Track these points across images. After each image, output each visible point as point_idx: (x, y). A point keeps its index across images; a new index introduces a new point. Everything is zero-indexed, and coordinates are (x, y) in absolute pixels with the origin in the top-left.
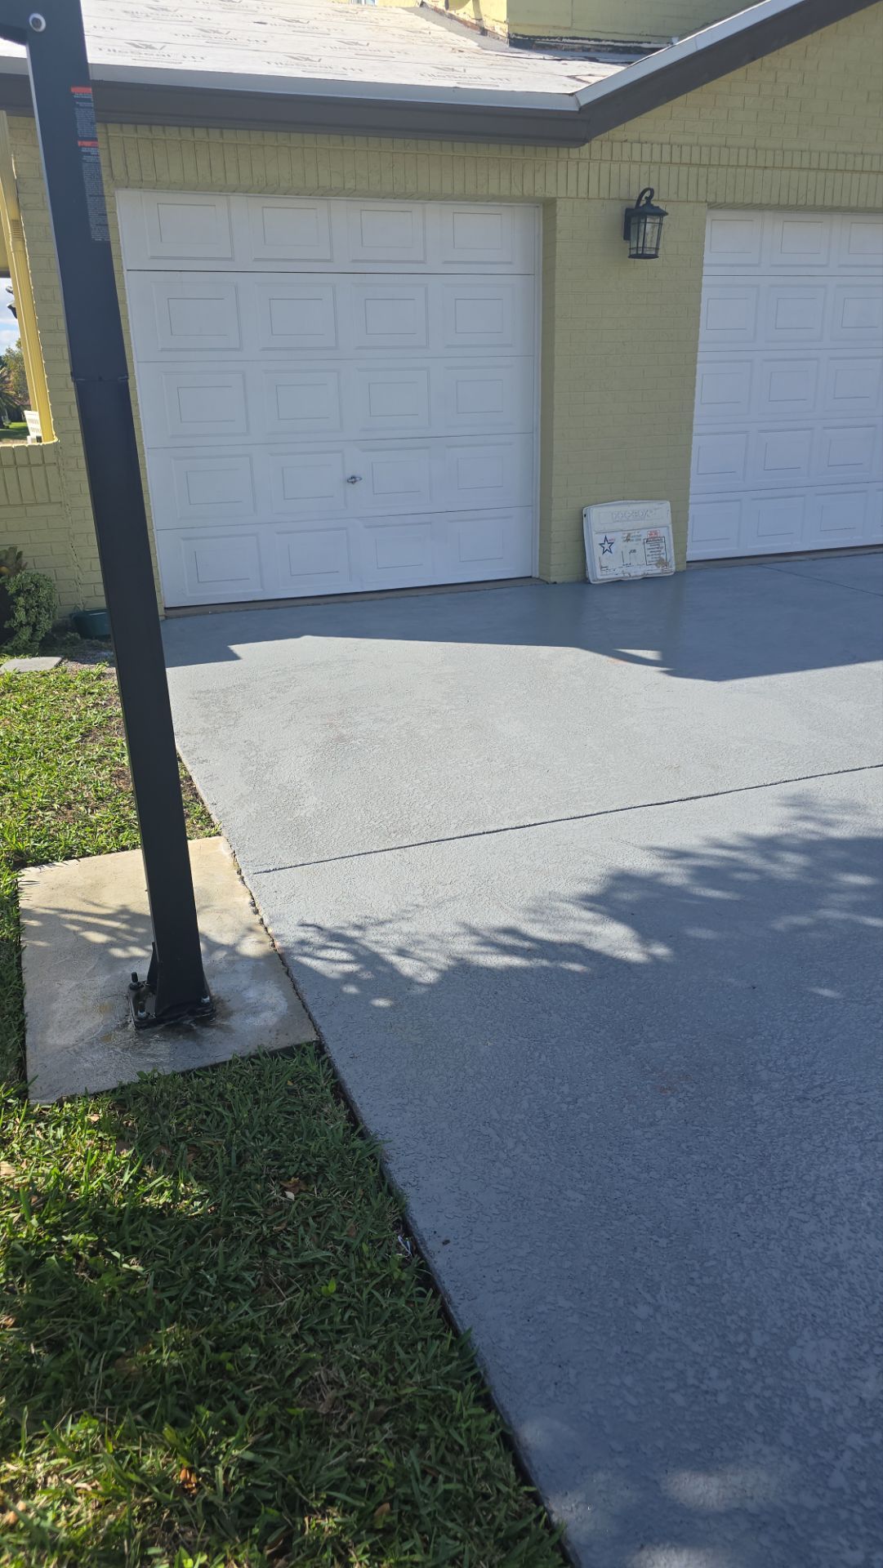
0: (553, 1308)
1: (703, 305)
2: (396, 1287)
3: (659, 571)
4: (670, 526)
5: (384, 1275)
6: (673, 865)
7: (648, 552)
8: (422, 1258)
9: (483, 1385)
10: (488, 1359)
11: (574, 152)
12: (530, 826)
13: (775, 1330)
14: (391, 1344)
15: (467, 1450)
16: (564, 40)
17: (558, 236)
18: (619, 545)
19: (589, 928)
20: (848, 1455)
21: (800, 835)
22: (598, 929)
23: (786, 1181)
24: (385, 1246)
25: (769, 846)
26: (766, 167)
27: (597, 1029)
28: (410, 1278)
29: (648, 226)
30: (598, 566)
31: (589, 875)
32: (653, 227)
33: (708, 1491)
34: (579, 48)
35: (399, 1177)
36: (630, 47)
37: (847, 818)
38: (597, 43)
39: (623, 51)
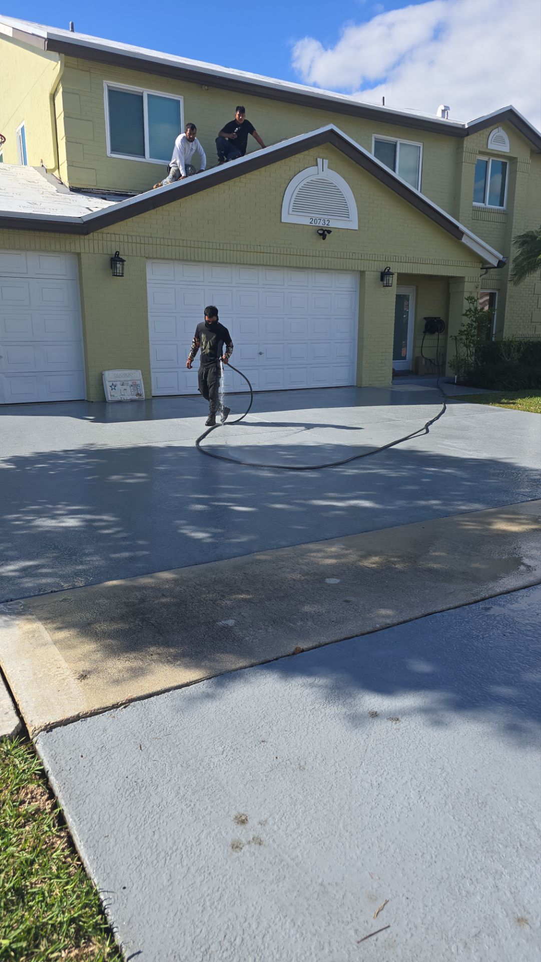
3: (137, 398)
4: (142, 380)
7: (132, 390)
17: (83, 266)
26: (168, 245)
30: (109, 395)
34: (101, 193)
36: (123, 194)
38: (108, 192)
39: (120, 196)
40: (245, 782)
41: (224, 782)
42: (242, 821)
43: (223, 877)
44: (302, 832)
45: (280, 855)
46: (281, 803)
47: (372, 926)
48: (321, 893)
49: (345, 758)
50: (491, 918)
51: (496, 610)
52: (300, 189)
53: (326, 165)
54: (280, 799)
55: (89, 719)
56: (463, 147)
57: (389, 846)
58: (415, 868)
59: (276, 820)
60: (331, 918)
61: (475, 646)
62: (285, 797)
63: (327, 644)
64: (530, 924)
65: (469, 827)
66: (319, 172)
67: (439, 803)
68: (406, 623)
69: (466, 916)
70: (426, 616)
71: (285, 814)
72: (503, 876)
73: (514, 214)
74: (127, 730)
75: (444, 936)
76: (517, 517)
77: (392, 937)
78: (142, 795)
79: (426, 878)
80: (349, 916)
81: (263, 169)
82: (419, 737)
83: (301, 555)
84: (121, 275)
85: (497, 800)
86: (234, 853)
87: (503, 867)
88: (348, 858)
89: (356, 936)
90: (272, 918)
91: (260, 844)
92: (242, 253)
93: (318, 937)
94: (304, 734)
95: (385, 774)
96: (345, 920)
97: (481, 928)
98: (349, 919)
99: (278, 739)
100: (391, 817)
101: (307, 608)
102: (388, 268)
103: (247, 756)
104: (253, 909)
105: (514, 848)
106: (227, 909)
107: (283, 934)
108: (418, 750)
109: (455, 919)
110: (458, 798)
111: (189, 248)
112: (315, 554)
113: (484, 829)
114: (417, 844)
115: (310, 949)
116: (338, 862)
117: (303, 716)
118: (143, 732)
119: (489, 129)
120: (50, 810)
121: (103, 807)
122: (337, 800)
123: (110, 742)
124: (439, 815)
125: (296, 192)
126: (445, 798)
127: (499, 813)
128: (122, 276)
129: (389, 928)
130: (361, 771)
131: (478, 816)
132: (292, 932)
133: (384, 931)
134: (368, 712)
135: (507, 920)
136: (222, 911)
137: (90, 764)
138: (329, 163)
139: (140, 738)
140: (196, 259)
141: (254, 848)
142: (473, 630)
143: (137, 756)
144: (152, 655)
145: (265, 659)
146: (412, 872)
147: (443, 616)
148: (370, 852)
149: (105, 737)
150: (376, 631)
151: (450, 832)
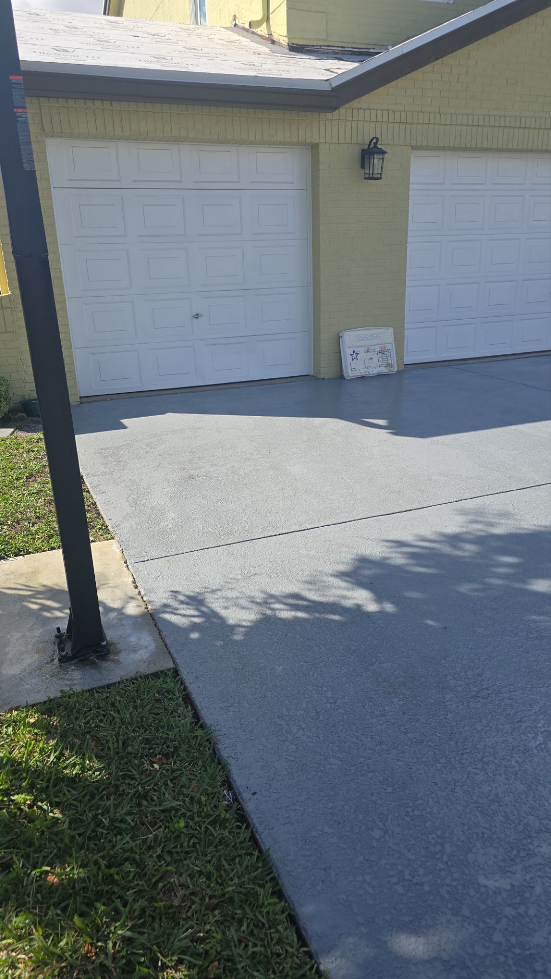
0: (321, 833)
1: (410, 208)
2: (223, 823)
3: (387, 371)
4: (393, 343)
5: (215, 816)
6: (396, 552)
7: (380, 359)
8: (240, 804)
9: (277, 884)
10: (281, 866)
11: (329, 115)
12: (308, 529)
13: (459, 843)
14: (219, 859)
15: (267, 926)
16: (322, 47)
17: (320, 166)
18: (362, 355)
19: (344, 593)
20: (504, 920)
21: (474, 533)
22: (349, 593)
23: (466, 749)
24: (216, 797)
25: (454, 540)
26: (446, 124)
27: (349, 656)
28: (232, 817)
29: (376, 160)
30: (349, 368)
31: (343, 560)
32: (378, 161)
33: (417, 947)
34: (332, 52)
35: (225, 753)
36: (363, 52)
37: (502, 521)
38: (342, 49)
39: (358, 54)
84: (378, 176)
128: (380, 178)
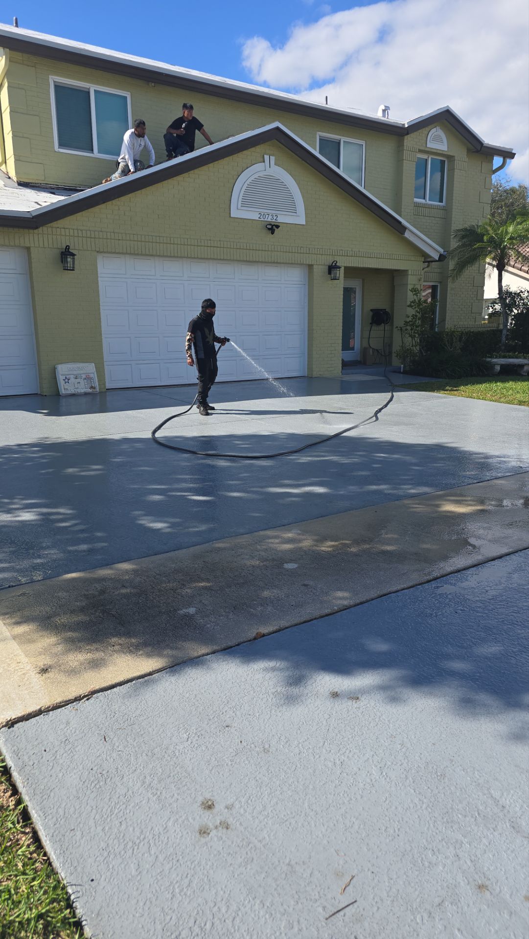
3: (91, 391)
4: (95, 373)
7: (86, 383)
16: (42, 185)
17: (33, 260)
18: (72, 380)
30: (63, 388)
34: (47, 188)
38: (57, 186)
39: (68, 190)
40: (211, 768)
41: (190, 768)
42: (209, 806)
43: (192, 863)
44: (268, 814)
45: (247, 838)
46: (247, 786)
47: (339, 902)
48: (288, 873)
49: (308, 738)
50: (454, 887)
51: (447, 589)
52: (248, 185)
53: (273, 162)
54: (246, 783)
55: (51, 712)
56: (403, 145)
57: (354, 823)
58: (379, 842)
59: (243, 803)
60: (299, 897)
61: (429, 624)
62: (251, 780)
63: (287, 628)
64: (490, 890)
65: (429, 799)
66: (266, 170)
67: (400, 778)
68: (364, 604)
69: (429, 886)
70: (381, 597)
71: (251, 797)
72: (463, 845)
73: (453, 210)
74: (91, 722)
75: (409, 908)
76: (464, 498)
77: (360, 912)
78: (107, 785)
79: (390, 852)
80: (317, 894)
81: (211, 165)
82: (379, 714)
83: (259, 542)
84: (71, 269)
85: (455, 771)
86: (202, 839)
87: (462, 836)
88: (314, 837)
89: (324, 913)
90: (241, 901)
91: (227, 828)
92: (192, 247)
93: (287, 916)
94: (267, 717)
95: (348, 752)
96: (313, 898)
97: (444, 896)
98: (317, 897)
99: (242, 723)
100: (355, 794)
101: (266, 593)
102: (335, 262)
103: (211, 741)
104: (222, 893)
105: (472, 817)
106: (196, 895)
107: (253, 916)
108: (379, 727)
109: (419, 889)
110: (418, 772)
111: (140, 243)
112: (272, 541)
113: (443, 801)
114: (380, 819)
115: (280, 929)
116: (304, 841)
117: (266, 699)
118: (107, 724)
119: (427, 129)
120: (13, 807)
121: (68, 800)
122: (302, 780)
123: (74, 735)
124: (400, 789)
125: (244, 187)
126: (405, 773)
127: (457, 784)
128: (73, 270)
129: (356, 903)
130: (324, 750)
131: (437, 788)
132: (262, 913)
133: (351, 906)
134: (329, 692)
135: (468, 887)
136: (192, 897)
137: (54, 757)
138: (275, 159)
139: (104, 729)
140: (148, 253)
141: (222, 832)
142: (426, 608)
143: (101, 748)
144: (114, 646)
145: (227, 645)
146: (376, 847)
147: (398, 596)
148: (335, 829)
149: (69, 731)
150: (334, 613)
151: (412, 806)
